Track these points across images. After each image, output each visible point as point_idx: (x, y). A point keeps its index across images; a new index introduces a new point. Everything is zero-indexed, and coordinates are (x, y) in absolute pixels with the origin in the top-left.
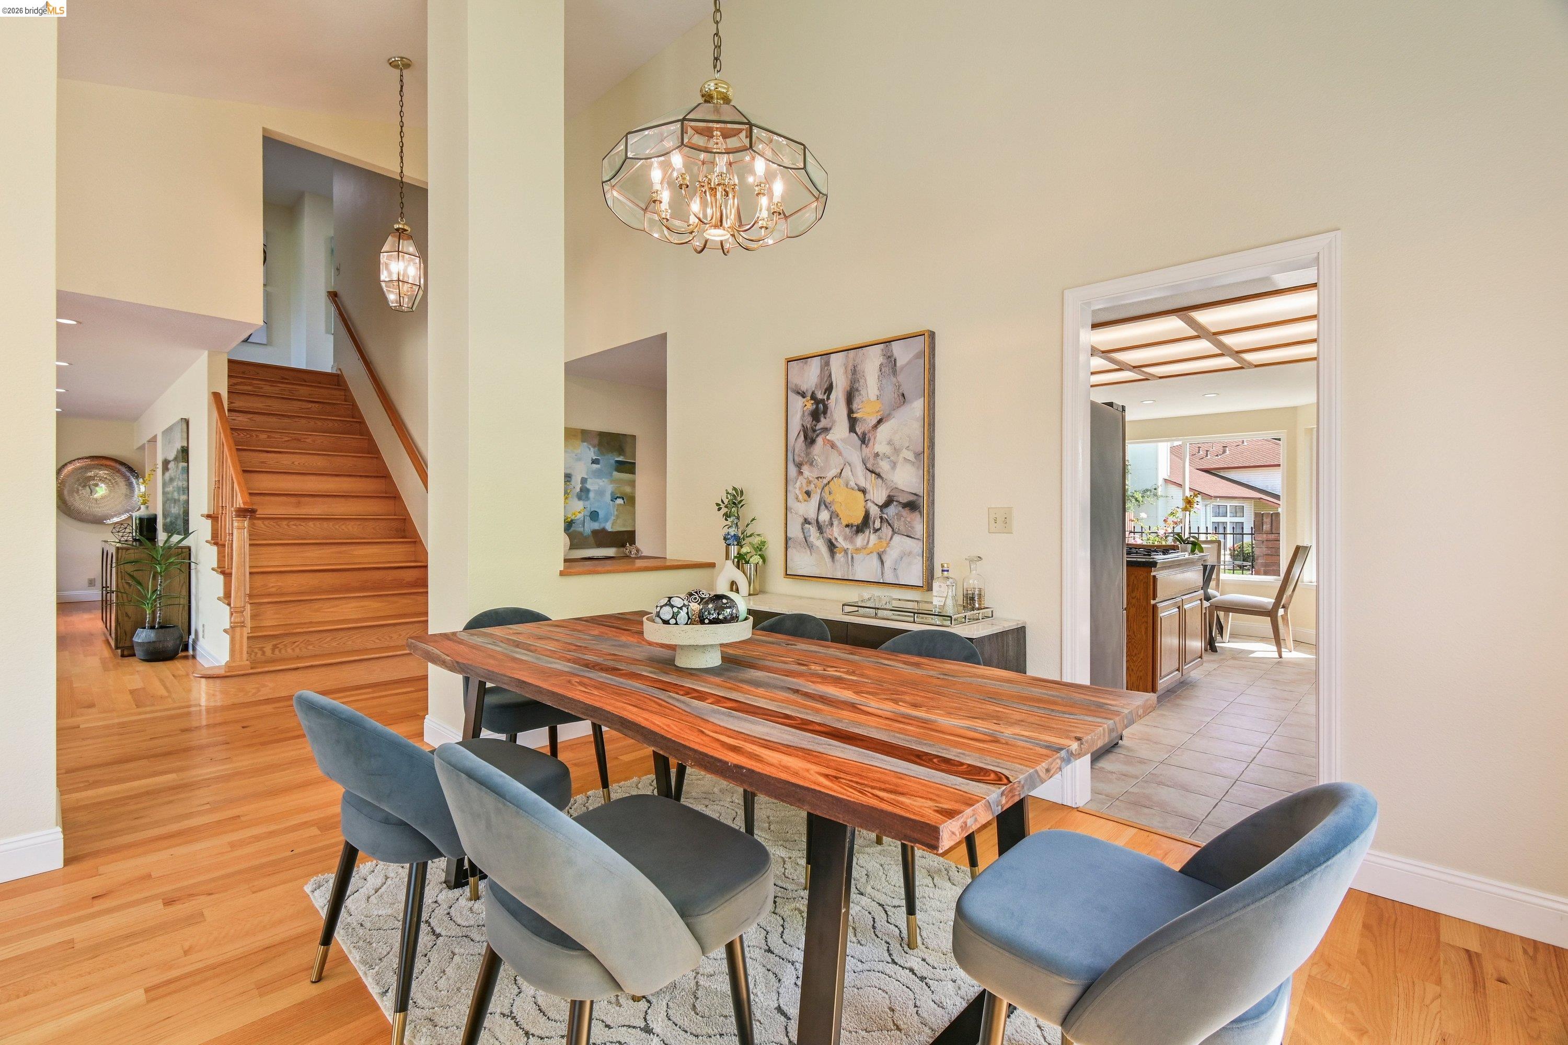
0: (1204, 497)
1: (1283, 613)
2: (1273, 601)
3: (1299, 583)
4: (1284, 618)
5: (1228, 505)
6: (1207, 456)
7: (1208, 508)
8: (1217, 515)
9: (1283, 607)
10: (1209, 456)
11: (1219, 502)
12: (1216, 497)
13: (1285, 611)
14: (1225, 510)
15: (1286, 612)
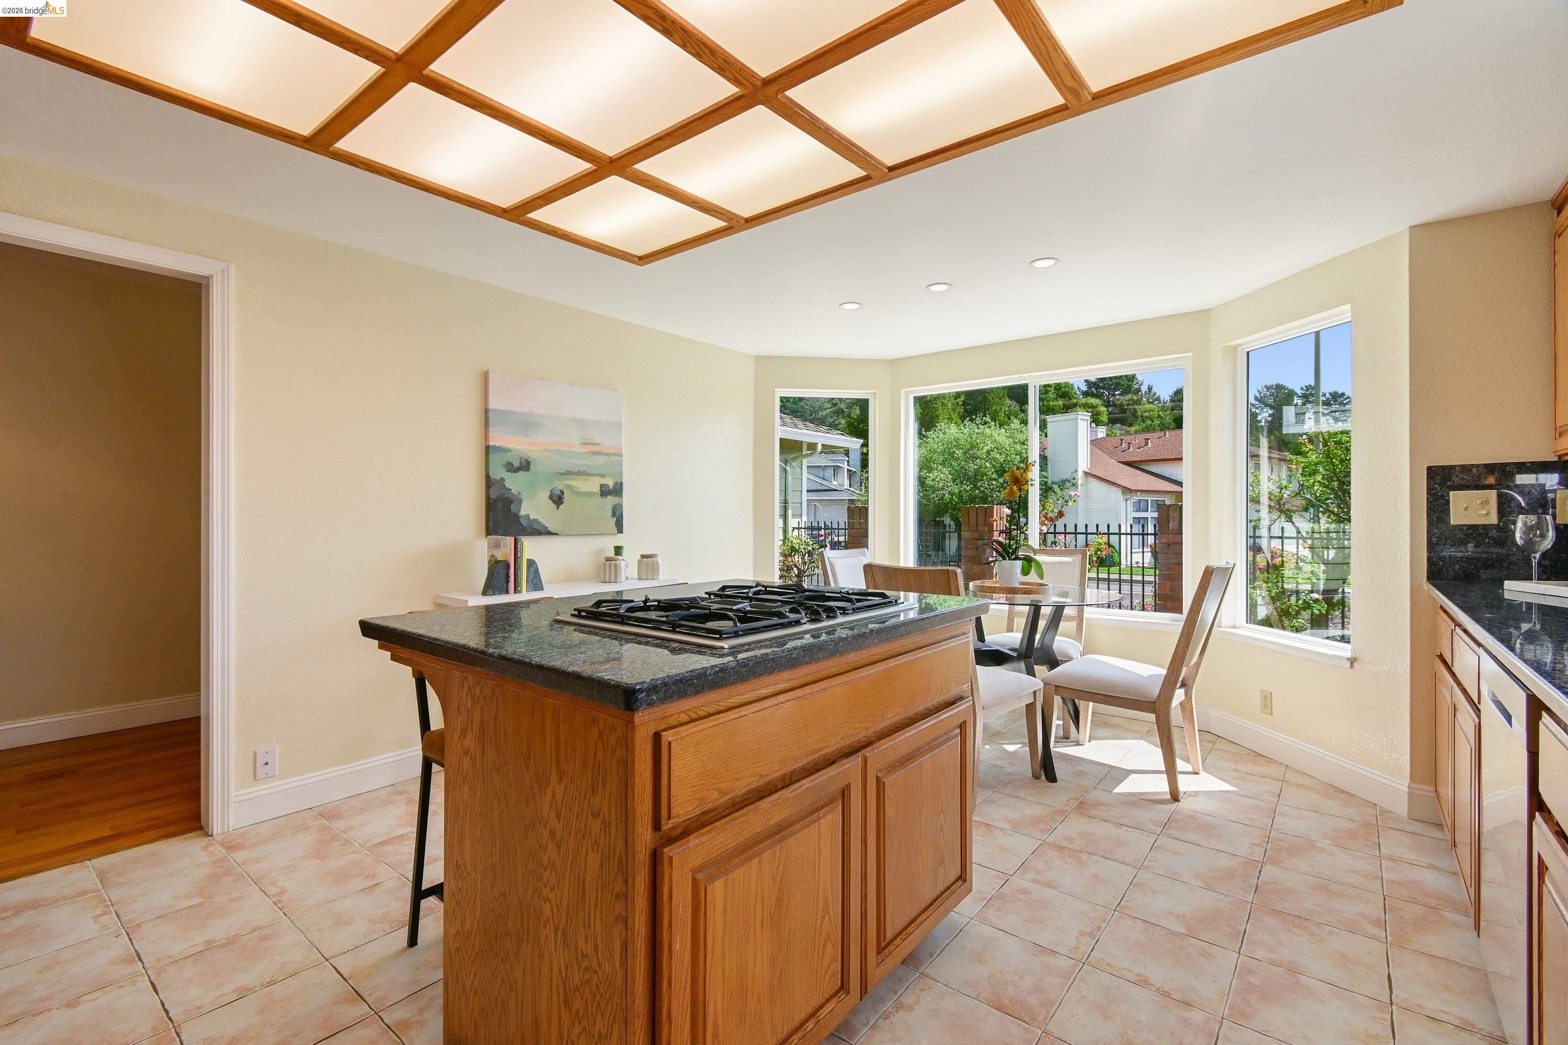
0: (1125, 491)
1: (1183, 698)
2: (1164, 672)
3: (1215, 628)
4: (1186, 706)
5: (1149, 499)
6: (1129, 449)
7: (1129, 502)
8: (1139, 510)
9: (1183, 685)
10: (1131, 449)
11: (1139, 497)
12: (1137, 491)
13: (1186, 693)
14: (1146, 504)
15: (1188, 694)
